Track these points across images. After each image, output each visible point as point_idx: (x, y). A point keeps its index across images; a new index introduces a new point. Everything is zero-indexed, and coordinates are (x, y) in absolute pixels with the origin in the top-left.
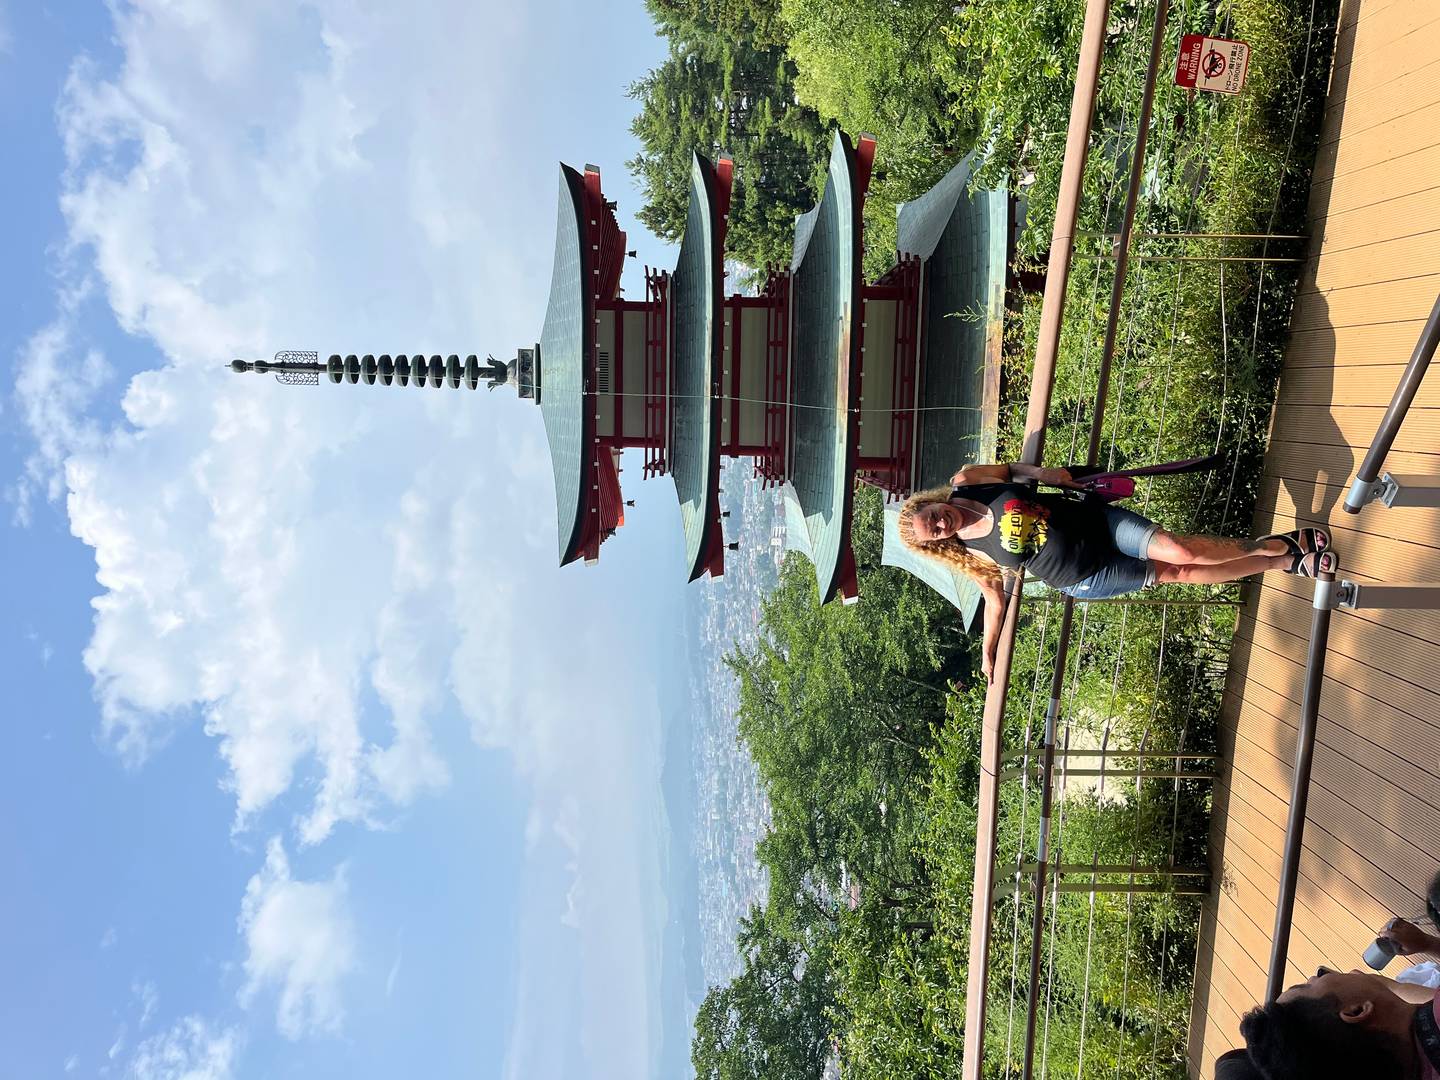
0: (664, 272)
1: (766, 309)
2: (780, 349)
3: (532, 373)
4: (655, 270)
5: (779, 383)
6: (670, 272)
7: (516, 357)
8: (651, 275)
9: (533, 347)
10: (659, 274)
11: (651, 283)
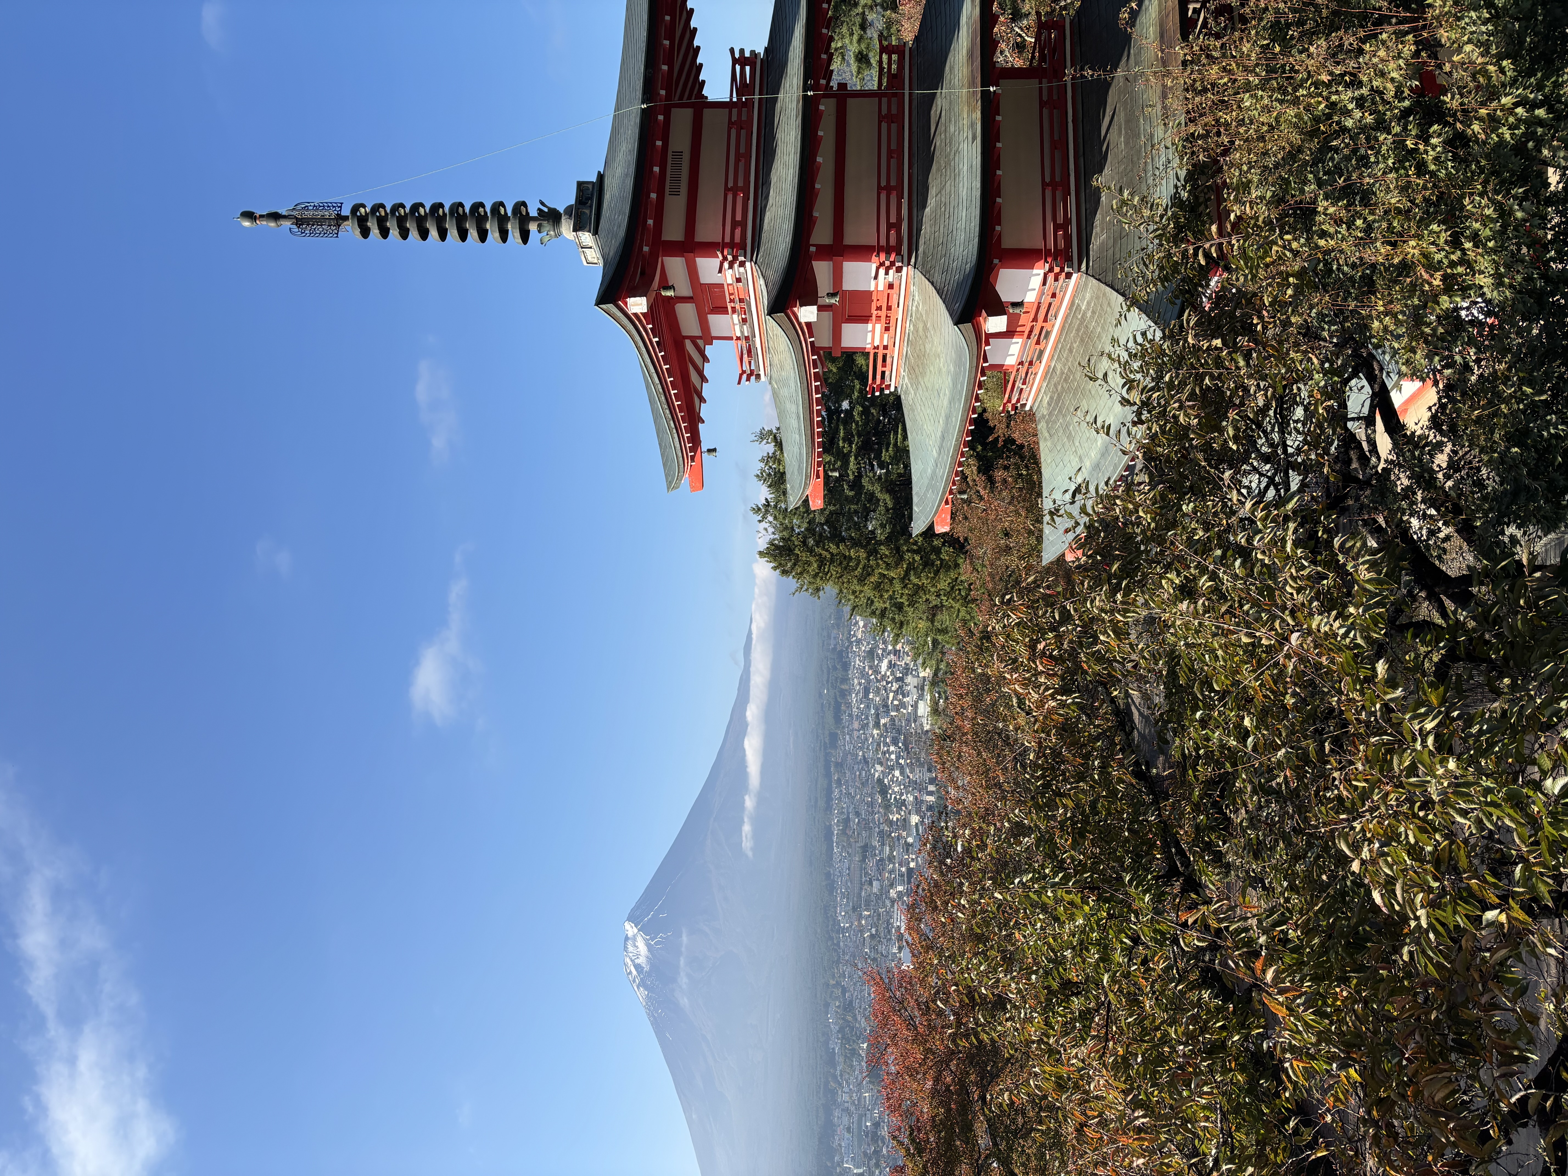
0: (752, 52)
1: (876, 100)
2: (894, 126)
3: (591, 207)
4: (742, 51)
5: (893, 162)
6: (760, 50)
7: (572, 201)
8: (737, 55)
9: (594, 179)
10: (747, 54)
11: (738, 67)
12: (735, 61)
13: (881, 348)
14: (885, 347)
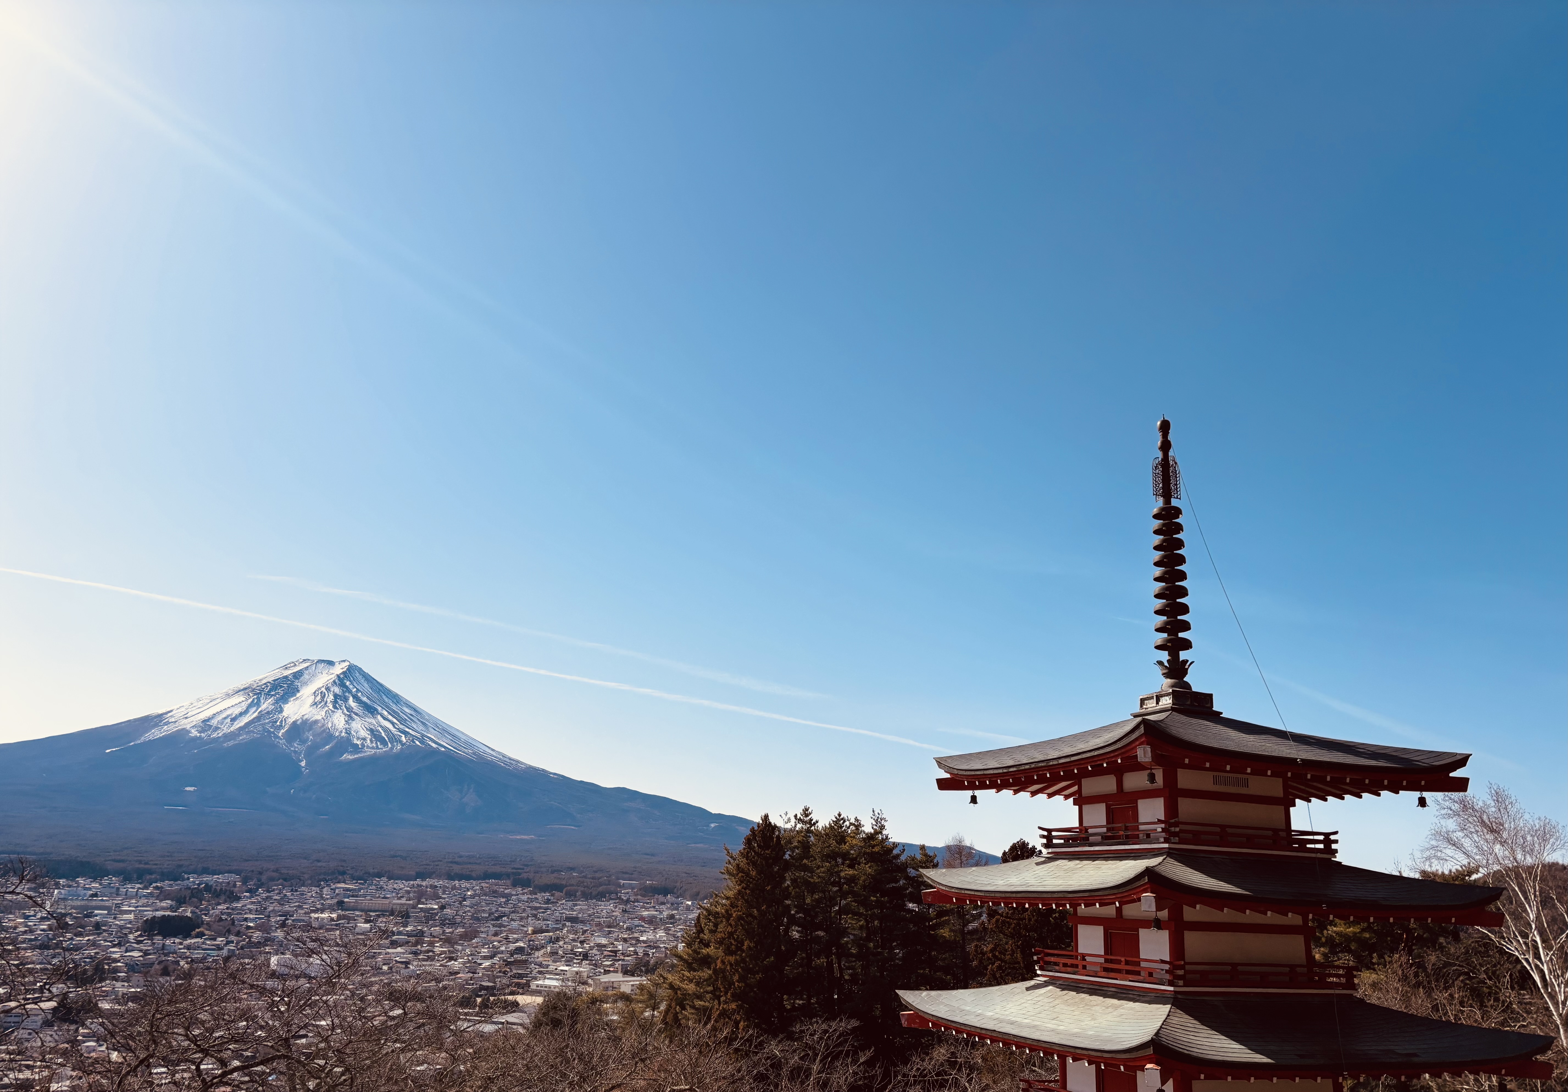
0: (1336, 851)
1: (1305, 963)
3: (1193, 706)
4: (1336, 842)
6: (1338, 858)
7: (1195, 689)
8: (1332, 837)
9: (1216, 708)
10: (1334, 846)
11: (1321, 838)
12: (1327, 835)
13: (1084, 963)
14: (1084, 967)
